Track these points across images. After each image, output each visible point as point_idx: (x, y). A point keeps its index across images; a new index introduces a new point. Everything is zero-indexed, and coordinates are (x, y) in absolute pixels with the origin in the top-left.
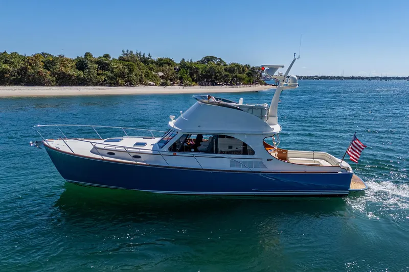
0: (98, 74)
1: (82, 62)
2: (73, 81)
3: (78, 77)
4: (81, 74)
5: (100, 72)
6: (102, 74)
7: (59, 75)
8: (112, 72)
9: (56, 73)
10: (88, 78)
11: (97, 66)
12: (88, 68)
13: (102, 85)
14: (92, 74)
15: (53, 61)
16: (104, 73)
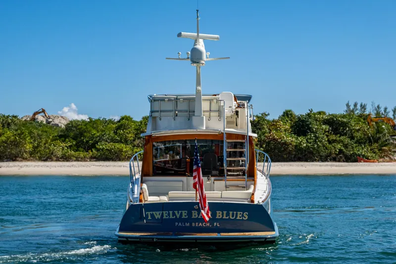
0: (330, 142)
1: (303, 121)
2: (290, 153)
3: (298, 147)
4: (303, 141)
5: (333, 137)
6: (334, 141)
7: (268, 143)
8: (352, 138)
9: (264, 141)
10: (314, 149)
11: (328, 127)
12: (313, 132)
13: (334, 160)
14: (321, 142)
15: (259, 121)
16: (338, 139)
